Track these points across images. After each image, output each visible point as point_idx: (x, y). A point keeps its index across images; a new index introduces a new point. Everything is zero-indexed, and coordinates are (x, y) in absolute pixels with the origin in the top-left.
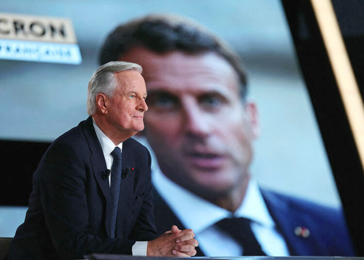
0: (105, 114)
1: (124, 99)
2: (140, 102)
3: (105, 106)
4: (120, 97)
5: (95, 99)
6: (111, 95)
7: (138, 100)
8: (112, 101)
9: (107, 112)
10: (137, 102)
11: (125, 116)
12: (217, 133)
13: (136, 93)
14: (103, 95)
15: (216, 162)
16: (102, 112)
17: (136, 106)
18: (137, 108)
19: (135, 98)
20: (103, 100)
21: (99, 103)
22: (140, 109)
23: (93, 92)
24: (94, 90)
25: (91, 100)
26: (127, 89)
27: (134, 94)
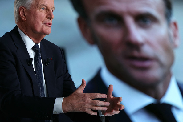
0: (25, 21)
1: (38, 10)
2: (49, 13)
3: (24, 15)
4: (35, 9)
5: (18, 10)
6: (29, 7)
7: (47, 11)
8: (30, 12)
9: (26, 19)
10: (47, 13)
11: (38, 23)
12: (148, 43)
13: (46, 6)
14: (23, 8)
15: (147, 64)
16: (22, 20)
17: (45, 15)
18: (46, 17)
19: (45, 10)
20: (24, 11)
21: (21, 13)
22: (49, 18)
23: (17, 6)
24: (18, 4)
25: (16, 11)
26: (40, 3)
27: (45, 7)
